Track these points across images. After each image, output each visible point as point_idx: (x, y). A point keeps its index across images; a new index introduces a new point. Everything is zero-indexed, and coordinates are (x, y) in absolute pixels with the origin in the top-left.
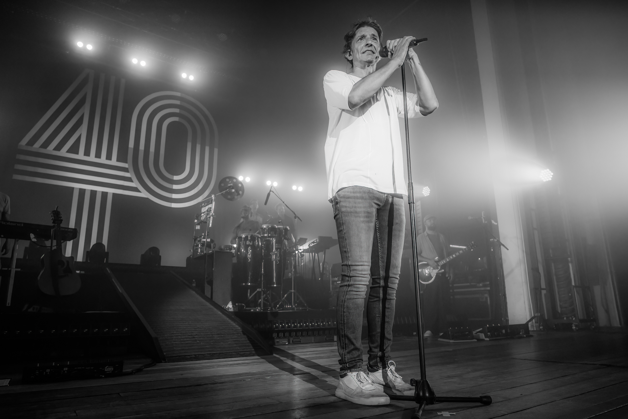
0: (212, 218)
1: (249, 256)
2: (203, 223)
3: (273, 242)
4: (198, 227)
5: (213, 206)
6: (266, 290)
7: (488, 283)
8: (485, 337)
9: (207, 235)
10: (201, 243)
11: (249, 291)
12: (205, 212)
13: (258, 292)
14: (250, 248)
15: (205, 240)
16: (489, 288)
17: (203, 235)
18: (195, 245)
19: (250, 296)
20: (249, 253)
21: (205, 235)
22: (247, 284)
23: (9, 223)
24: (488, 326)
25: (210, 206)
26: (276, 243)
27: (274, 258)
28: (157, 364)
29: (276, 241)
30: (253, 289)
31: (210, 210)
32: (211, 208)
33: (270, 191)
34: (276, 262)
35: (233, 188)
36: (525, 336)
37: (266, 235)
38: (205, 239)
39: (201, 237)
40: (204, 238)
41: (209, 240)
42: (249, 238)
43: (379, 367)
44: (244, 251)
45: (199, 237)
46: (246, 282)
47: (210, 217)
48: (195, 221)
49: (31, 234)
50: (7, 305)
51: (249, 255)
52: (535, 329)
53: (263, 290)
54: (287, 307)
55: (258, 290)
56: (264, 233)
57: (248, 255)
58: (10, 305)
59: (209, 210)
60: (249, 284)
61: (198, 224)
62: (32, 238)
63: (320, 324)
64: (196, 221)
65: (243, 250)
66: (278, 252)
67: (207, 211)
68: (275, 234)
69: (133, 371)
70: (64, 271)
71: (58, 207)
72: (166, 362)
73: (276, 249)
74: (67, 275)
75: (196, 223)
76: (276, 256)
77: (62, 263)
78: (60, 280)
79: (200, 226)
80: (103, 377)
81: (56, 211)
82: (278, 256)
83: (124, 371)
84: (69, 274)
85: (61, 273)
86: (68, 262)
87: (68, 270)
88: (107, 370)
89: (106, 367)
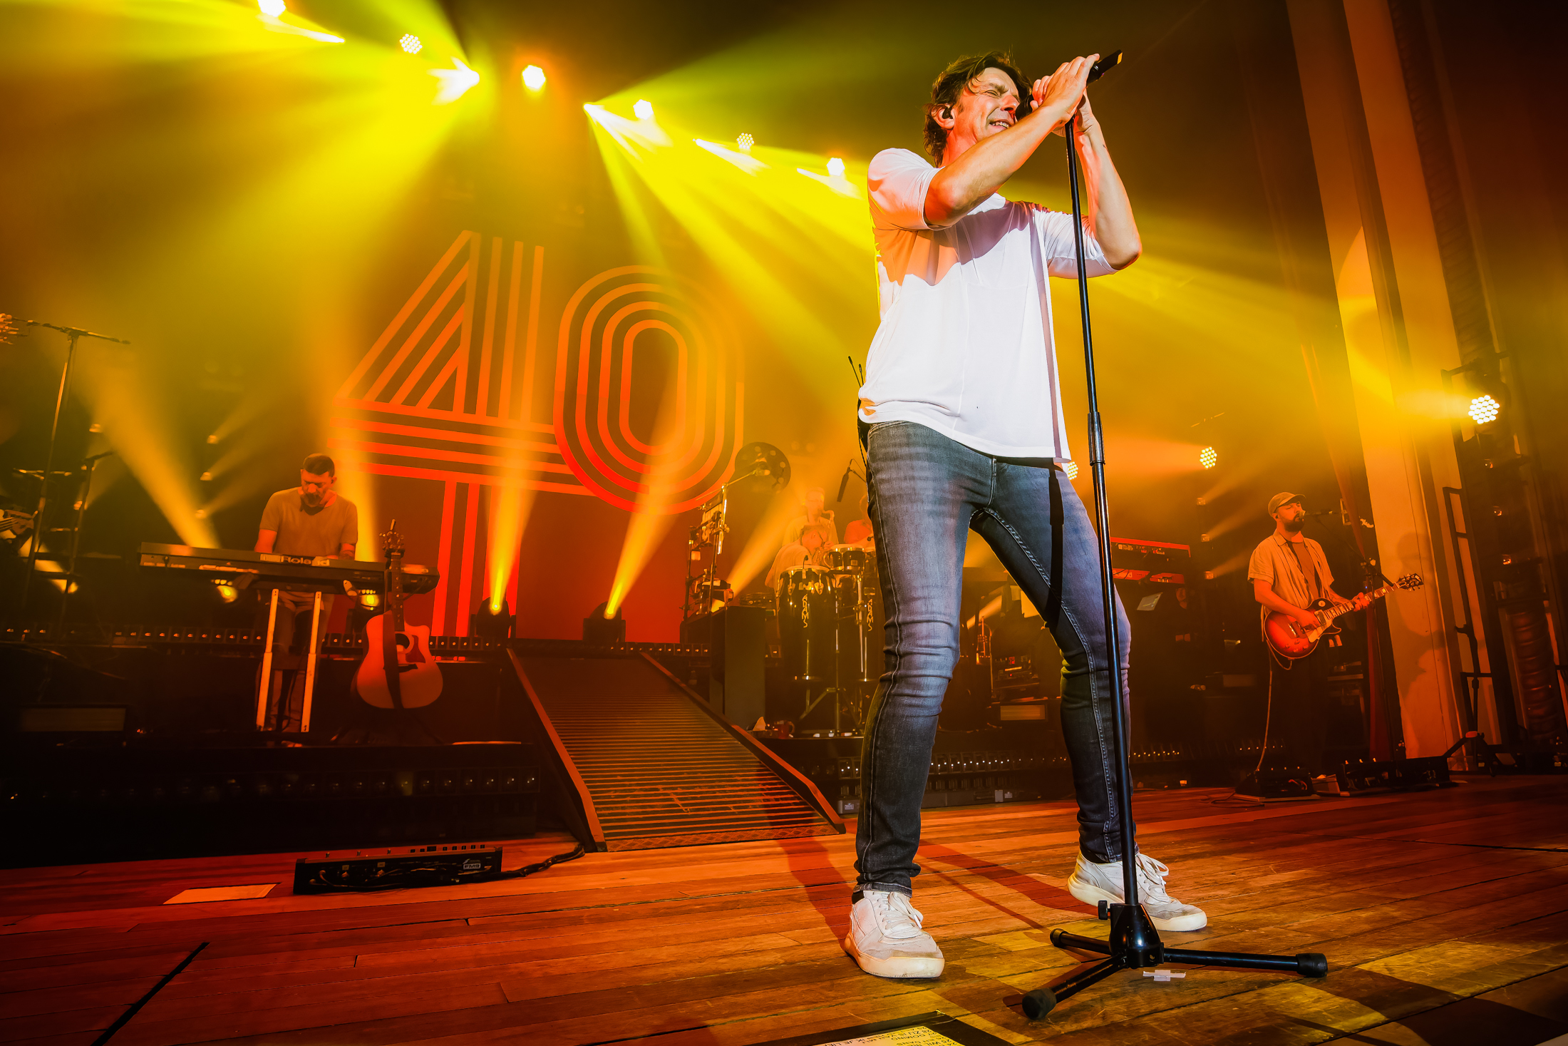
0: (721, 533)
1: (805, 616)
2: (706, 548)
3: (857, 583)
4: (695, 556)
5: (723, 508)
6: (845, 690)
7: (1359, 663)
8: (1342, 790)
9: (714, 572)
10: (702, 591)
11: (808, 693)
12: (708, 523)
13: (829, 694)
14: (806, 597)
15: (709, 583)
16: (1361, 676)
17: (705, 573)
18: (691, 594)
19: (811, 704)
20: (804, 610)
21: (709, 572)
22: (803, 678)
23: (302, 559)
24: (1347, 763)
25: (718, 509)
26: (862, 585)
27: (860, 618)
28: (586, 854)
29: (863, 580)
30: (816, 688)
31: (719, 518)
32: (720, 512)
33: (849, 470)
34: (864, 628)
35: (766, 468)
36: (1438, 785)
37: (840, 568)
38: (709, 581)
39: (702, 576)
40: (707, 580)
41: (717, 583)
42: (804, 577)
43: (1108, 856)
44: (793, 605)
45: (697, 577)
46: (801, 674)
47: (718, 534)
48: (691, 543)
49: (345, 581)
50: (302, 730)
51: (805, 613)
52: (1467, 769)
53: (839, 690)
55: (827, 690)
56: (836, 566)
57: (803, 614)
58: (308, 729)
59: (717, 518)
60: (807, 678)
61: (696, 550)
62: (349, 590)
63: (961, 764)
65: (791, 603)
66: (869, 606)
67: (713, 519)
68: (860, 564)
69: (523, 869)
70: (409, 657)
71: (395, 522)
72: (606, 850)
73: (865, 599)
74: (415, 667)
75: (693, 548)
76: (865, 613)
77: (404, 641)
78: (404, 676)
79: (699, 553)
80: (458, 881)
81: (393, 531)
82: (871, 613)
83: (504, 870)
84: (419, 664)
85: (402, 660)
86: (416, 638)
87: (416, 656)
88: (468, 868)
89: (466, 861)
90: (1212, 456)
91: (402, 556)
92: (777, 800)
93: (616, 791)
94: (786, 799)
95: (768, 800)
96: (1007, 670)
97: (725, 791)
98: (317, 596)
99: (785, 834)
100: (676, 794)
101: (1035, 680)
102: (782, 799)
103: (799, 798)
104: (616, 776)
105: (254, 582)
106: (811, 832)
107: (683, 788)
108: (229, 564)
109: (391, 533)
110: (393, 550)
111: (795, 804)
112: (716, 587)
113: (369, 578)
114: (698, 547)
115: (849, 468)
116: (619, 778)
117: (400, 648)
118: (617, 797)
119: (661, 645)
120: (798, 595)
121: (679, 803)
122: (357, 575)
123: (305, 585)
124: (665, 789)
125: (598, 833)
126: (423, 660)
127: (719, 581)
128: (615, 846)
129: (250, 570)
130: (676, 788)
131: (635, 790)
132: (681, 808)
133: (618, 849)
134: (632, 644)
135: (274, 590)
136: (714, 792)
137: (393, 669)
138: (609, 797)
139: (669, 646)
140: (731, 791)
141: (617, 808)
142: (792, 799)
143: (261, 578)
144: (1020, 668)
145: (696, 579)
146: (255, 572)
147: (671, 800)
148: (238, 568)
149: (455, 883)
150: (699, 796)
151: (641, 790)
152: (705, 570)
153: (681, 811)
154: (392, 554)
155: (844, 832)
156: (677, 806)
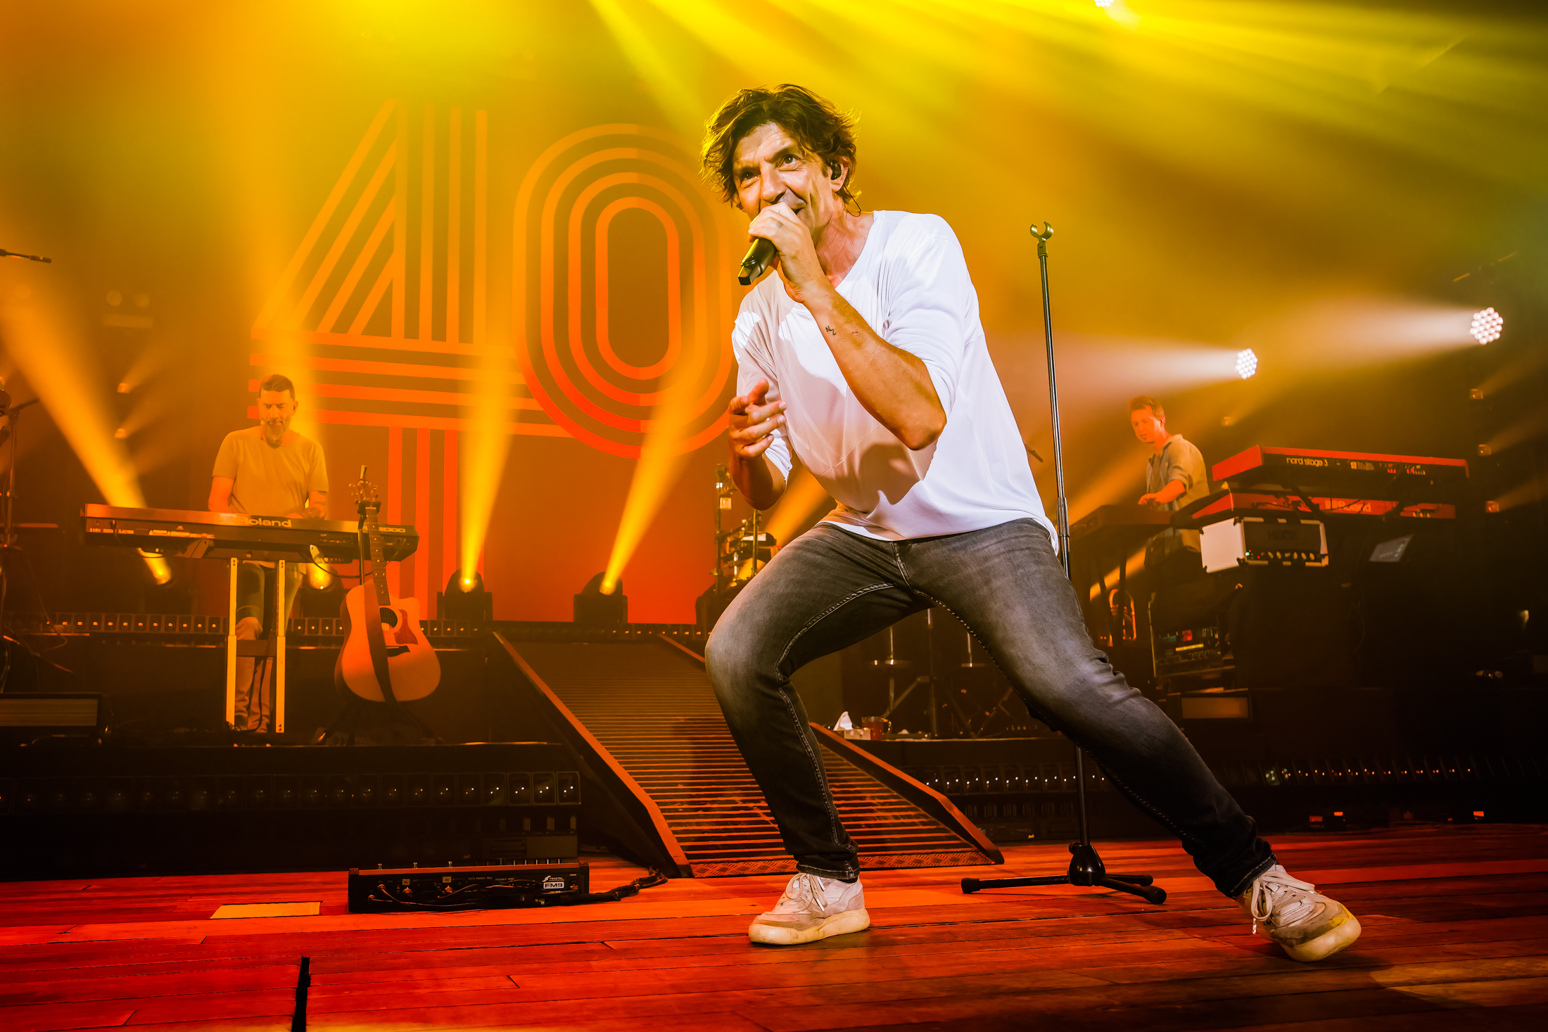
4: (727, 503)
9: (758, 522)
10: (742, 549)
11: (892, 683)
13: (920, 685)
15: (751, 538)
17: (744, 526)
18: (722, 555)
21: (750, 523)
22: (887, 662)
23: (260, 519)
28: (669, 880)
30: (903, 676)
38: (752, 534)
39: (739, 529)
40: (747, 534)
41: (762, 538)
45: (731, 531)
46: (884, 657)
48: (718, 487)
49: (311, 546)
50: (277, 731)
53: (935, 678)
54: (1013, 729)
55: (919, 680)
58: (283, 731)
60: (892, 662)
61: (726, 496)
62: (315, 558)
64: (719, 485)
69: (614, 892)
70: (399, 638)
71: (366, 468)
72: (690, 875)
74: (406, 649)
75: (722, 493)
77: (390, 617)
78: (392, 661)
79: (730, 500)
80: (543, 903)
81: (364, 479)
83: (593, 890)
84: (410, 646)
85: (391, 641)
86: (404, 613)
87: (405, 636)
89: (547, 879)
90: (1494, 324)
91: (378, 511)
92: (896, 818)
93: (682, 803)
94: (909, 817)
95: (885, 818)
96: (1178, 649)
98: (280, 565)
99: (920, 862)
100: (761, 808)
101: (1227, 662)
102: (903, 817)
103: (925, 816)
104: (676, 784)
105: (210, 549)
106: (957, 860)
108: (180, 527)
109: (362, 482)
110: (368, 504)
111: (924, 824)
112: (761, 543)
113: (338, 542)
114: (730, 491)
116: (682, 787)
117: (385, 627)
118: (685, 810)
119: (675, 627)
122: (324, 538)
123: (266, 553)
124: (743, 801)
125: (677, 853)
126: (415, 642)
127: (765, 535)
128: (704, 871)
129: (204, 535)
131: (706, 802)
133: (707, 874)
134: (639, 626)
135: (232, 559)
137: (380, 653)
138: (676, 810)
139: (687, 627)
141: (690, 824)
142: (916, 817)
143: (218, 543)
144: (1201, 646)
145: (729, 534)
146: (209, 536)
147: (756, 815)
148: (191, 533)
149: (539, 905)
151: (714, 802)
152: (744, 521)
154: (367, 508)
155: (1001, 861)
156: (766, 823)
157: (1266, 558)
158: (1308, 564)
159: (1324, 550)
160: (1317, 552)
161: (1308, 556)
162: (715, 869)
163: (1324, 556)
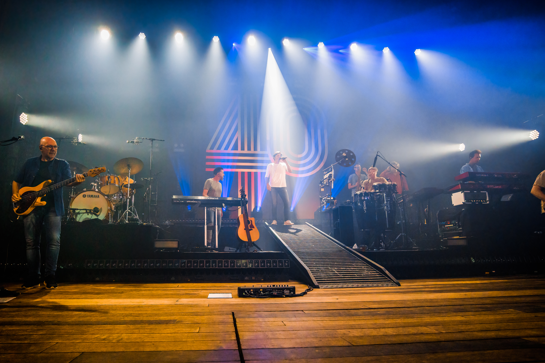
0: (333, 181)
2: (327, 187)
3: (384, 196)
4: (323, 190)
5: (332, 173)
9: (331, 195)
10: (327, 201)
12: (326, 178)
14: (365, 202)
15: (329, 199)
18: (322, 203)
20: (364, 206)
21: (329, 195)
25: (330, 173)
26: (386, 196)
28: (314, 289)
31: (331, 176)
32: (331, 174)
34: (388, 212)
35: (347, 158)
37: (377, 191)
42: (363, 195)
44: (360, 205)
47: (331, 182)
57: (364, 208)
64: (320, 185)
65: (359, 204)
66: (388, 204)
67: (329, 177)
68: (385, 189)
69: (301, 293)
72: (319, 288)
73: (387, 201)
75: (321, 187)
76: (387, 207)
82: (389, 206)
83: (296, 293)
88: (285, 292)
89: (285, 290)
90: (537, 134)
92: (371, 273)
93: (315, 268)
94: (374, 273)
95: (368, 273)
96: (446, 226)
97: (351, 269)
100: (335, 270)
101: (460, 230)
102: (373, 273)
103: (379, 273)
106: (388, 285)
107: (337, 268)
108: (193, 200)
112: (332, 200)
113: (229, 202)
114: (324, 187)
115: (377, 155)
116: (315, 264)
118: (316, 270)
120: (362, 201)
121: (337, 273)
122: (226, 202)
124: (331, 268)
125: (315, 282)
128: (322, 287)
130: (335, 268)
131: (321, 268)
132: (339, 275)
133: (323, 288)
136: (348, 270)
138: (314, 270)
140: (353, 269)
141: (318, 274)
142: (376, 273)
143: (202, 204)
144: (452, 225)
146: (200, 202)
147: (334, 272)
148: (196, 201)
149: (284, 297)
150: (343, 271)
151: (323, 268)
152: (327, 194)
153: (339, 276)
155: (400, 285)
156: (337, 274)
157: (471, 202)
158: (483, 203)
159: (487, 199)
160: (485, 200)
161: (483, 201)
162: (325, 286)
163: (488, 201)
